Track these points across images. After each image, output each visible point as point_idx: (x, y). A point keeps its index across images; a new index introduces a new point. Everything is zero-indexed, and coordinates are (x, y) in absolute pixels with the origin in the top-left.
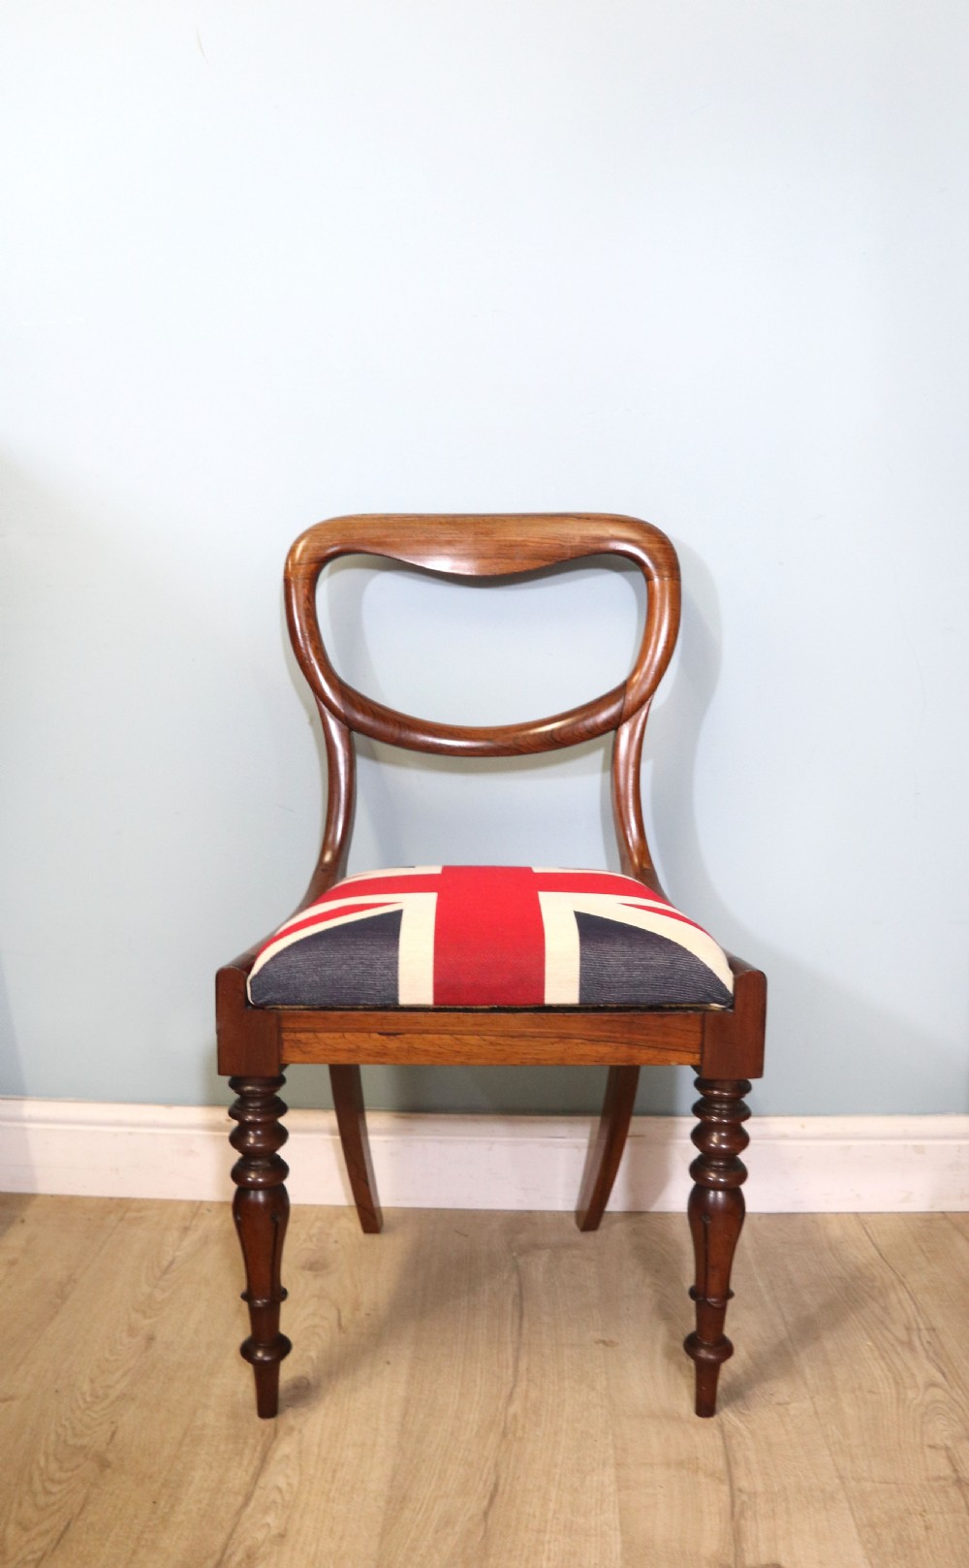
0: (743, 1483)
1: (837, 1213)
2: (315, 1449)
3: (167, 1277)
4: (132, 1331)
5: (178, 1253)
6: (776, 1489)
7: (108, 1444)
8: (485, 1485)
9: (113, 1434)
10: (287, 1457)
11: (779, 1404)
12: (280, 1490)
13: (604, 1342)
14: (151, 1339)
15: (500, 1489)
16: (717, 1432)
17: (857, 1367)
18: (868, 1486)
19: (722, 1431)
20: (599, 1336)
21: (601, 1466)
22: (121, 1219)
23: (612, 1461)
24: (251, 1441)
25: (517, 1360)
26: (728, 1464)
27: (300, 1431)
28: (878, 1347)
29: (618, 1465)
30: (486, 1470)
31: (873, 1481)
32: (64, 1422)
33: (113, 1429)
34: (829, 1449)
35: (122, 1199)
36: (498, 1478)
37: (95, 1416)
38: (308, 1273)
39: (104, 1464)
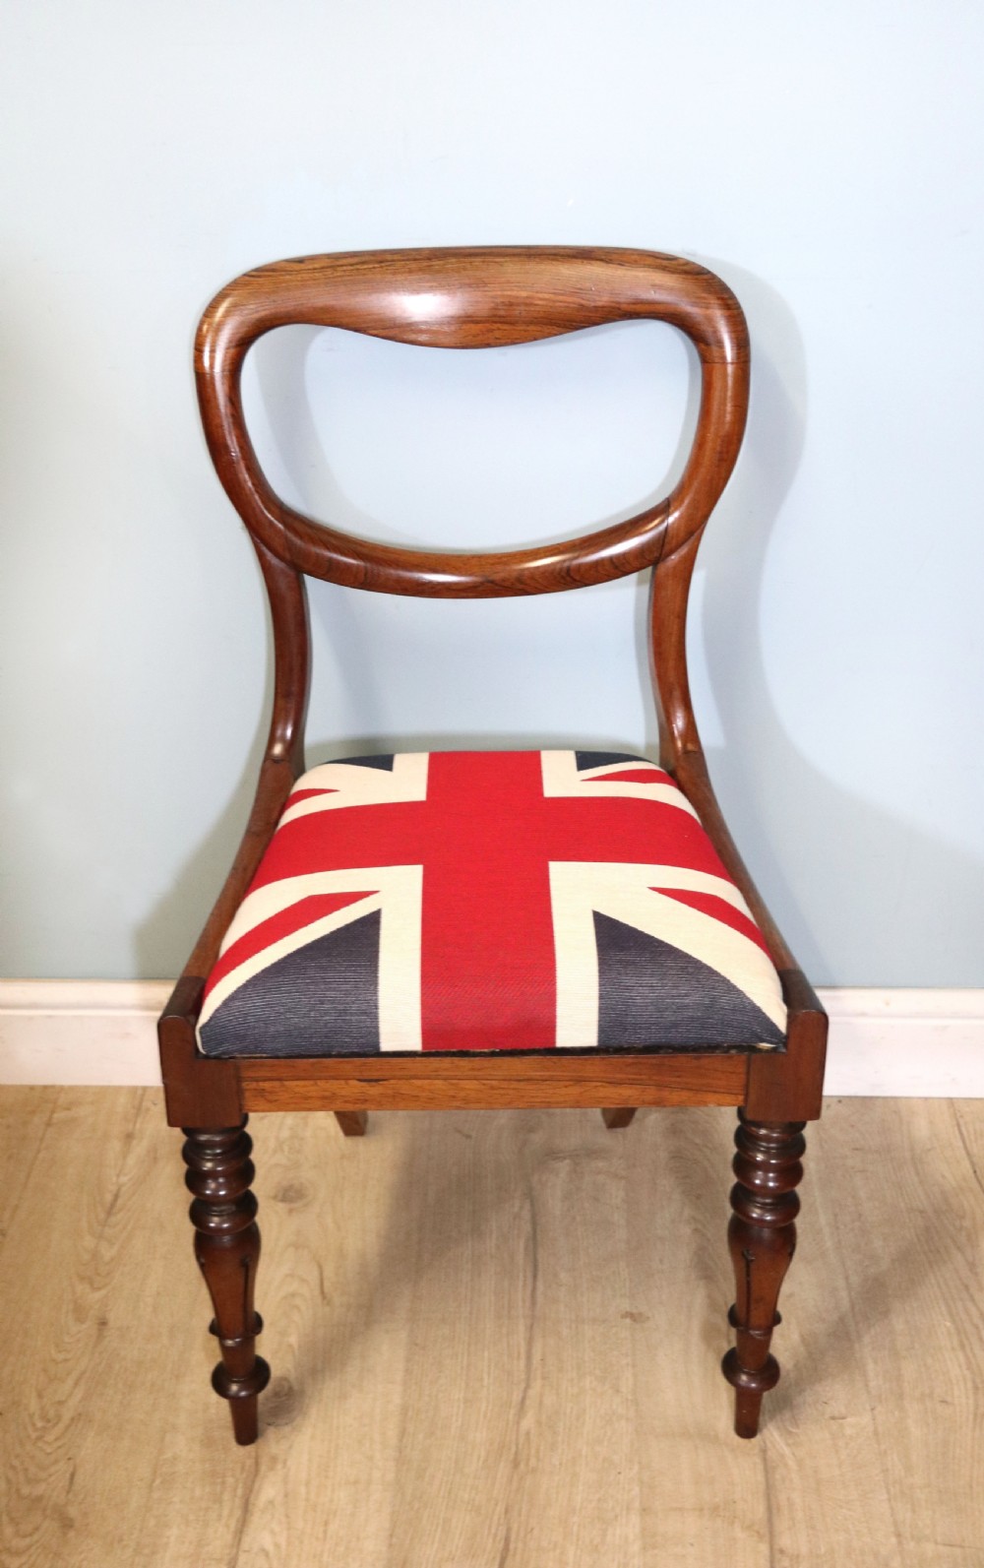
0: (785, 1541)
1: (926, 1099)
2: (303, 1490)
3: (113, 1219)
4: (79, 1312)
5: (123, 1179)
6: (823, 1550)
7: (68, 1492)
8: (494, 1541)
9: (73, 1476)
10: (271, 1502)
11: (833, 1418)
12: (267, 1554)
13: (631, 1315)
14: (103, 1323)
15: (512, 1546)
16: (758, 1460)
17: (929, 1361)
18: (929, 1548)
19: (765, 1460)
20: (625, 1305)
21: (624, 1512)
22: (49, 1124)
23: (637, 1504)
24: (230, 1480)
25: (530, 1342)
26: (769, 1509)
27: (285, 1462)
28: (959, 1333)
29: (645, 1511)
30: (496, 1518)
31: (936, 1543)
32: (16, 1463)
33: (71, 1469)
34: (888, 1492)
35: (45, 1087)
36: (509, 1530)
37: (49, 1451)
38: (281, 1205)
39: (67, 1524)
